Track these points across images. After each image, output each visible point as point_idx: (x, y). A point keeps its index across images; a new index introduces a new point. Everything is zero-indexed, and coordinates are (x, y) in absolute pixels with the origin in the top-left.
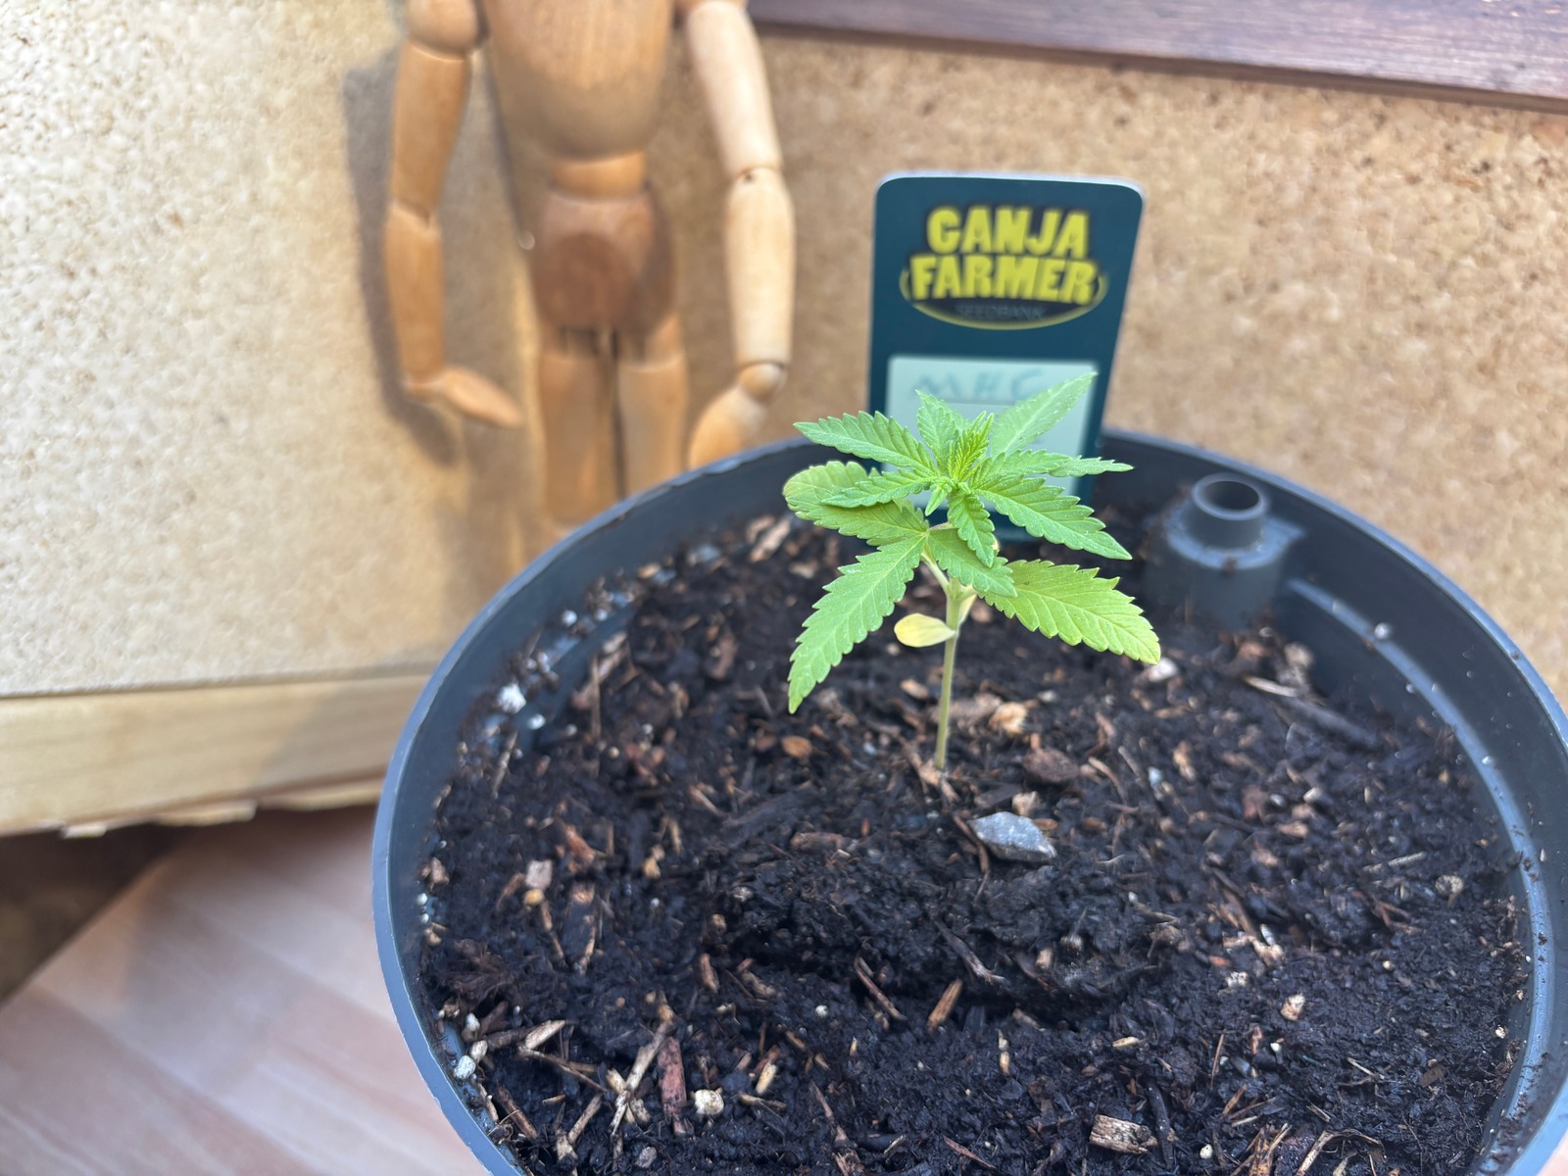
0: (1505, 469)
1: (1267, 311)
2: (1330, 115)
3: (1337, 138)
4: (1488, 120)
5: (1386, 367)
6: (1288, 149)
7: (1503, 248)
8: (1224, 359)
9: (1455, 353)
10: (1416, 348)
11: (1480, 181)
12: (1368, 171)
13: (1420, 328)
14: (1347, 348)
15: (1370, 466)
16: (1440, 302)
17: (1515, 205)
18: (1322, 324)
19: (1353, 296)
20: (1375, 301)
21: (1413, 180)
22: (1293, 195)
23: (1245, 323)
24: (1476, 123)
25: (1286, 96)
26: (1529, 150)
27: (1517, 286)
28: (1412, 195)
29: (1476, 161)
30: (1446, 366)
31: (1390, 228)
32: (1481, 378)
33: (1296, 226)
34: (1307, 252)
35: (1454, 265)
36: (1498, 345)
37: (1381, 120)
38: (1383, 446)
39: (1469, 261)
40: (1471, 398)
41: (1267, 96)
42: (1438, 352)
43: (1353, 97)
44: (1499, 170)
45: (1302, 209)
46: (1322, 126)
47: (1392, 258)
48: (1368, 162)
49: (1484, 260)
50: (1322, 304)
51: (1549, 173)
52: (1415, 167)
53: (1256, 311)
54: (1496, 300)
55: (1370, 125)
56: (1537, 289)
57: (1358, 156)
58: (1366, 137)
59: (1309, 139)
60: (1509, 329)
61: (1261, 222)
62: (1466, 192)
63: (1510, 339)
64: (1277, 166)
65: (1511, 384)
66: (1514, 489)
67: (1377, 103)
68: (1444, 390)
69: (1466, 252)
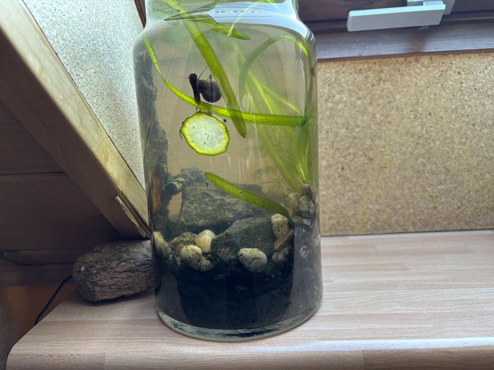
0: (379, 121)
1: (334, 101)
2: (336, 66)
3: (338, 69)
4: (359, 62)
5: (356, 107)
6: (331, 72)
7: (367, 82)
8: (328, 113)
9: (365, 102)
10: (359, 102)
11: (360, 72)
12: (344, 74)
13: (359, 98)
14: (349, 105)
15: (358, 127)
16: (361, 93)
17: (366, 75)
18: (344, 102)
19: (347, 95)
20: (351, 95)
21: (351, 74)
22: (333, 80)
23: (330, 105)
24: (358, 63)
25: (328, 64)
26: (366, 66)
27: (371, 88)
28: (351, 76)
29: (359, 69)
30: (365, 104)
31: (349, 82)
32: (371, 105)
33: (335, 85)
34: (338, 89)
35: (361, 87)
36: (371, 99)
37: (344, 65)
38: (359, 122)
39: (363, 85)
40: (371, 109)
41: (325, 64)
42: (363, 102)
43: (338, 63)
44: (363, 70)
45: (335, 82)
46: (335, 68)
47: (351, 87)
48: (343, 72)
49: (365, 85)
50: (342, 98)
51: (370, 69)
52: (350, 72)
53: (331, 102)
54: (368, 91)
55: (342, 66)
56: (374, 88)
57: (341, 71)
58: (342, 68)
59: (333, 71)
60: (372, 95)
61: (329, 85)
62: (359, 74)
63: (373, 97)
64: (329, 75)
65: (375, 105)
66: (382, 124)
67: (342, 63)
68: (366, 109)
69: (362, 84)
